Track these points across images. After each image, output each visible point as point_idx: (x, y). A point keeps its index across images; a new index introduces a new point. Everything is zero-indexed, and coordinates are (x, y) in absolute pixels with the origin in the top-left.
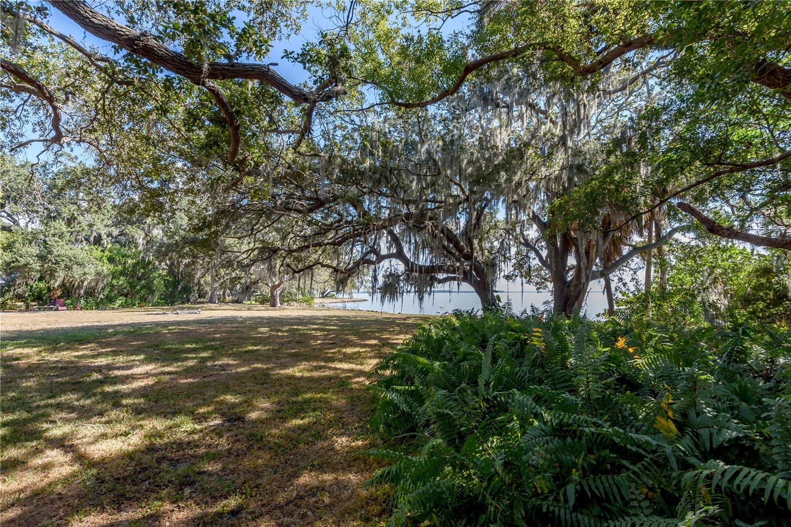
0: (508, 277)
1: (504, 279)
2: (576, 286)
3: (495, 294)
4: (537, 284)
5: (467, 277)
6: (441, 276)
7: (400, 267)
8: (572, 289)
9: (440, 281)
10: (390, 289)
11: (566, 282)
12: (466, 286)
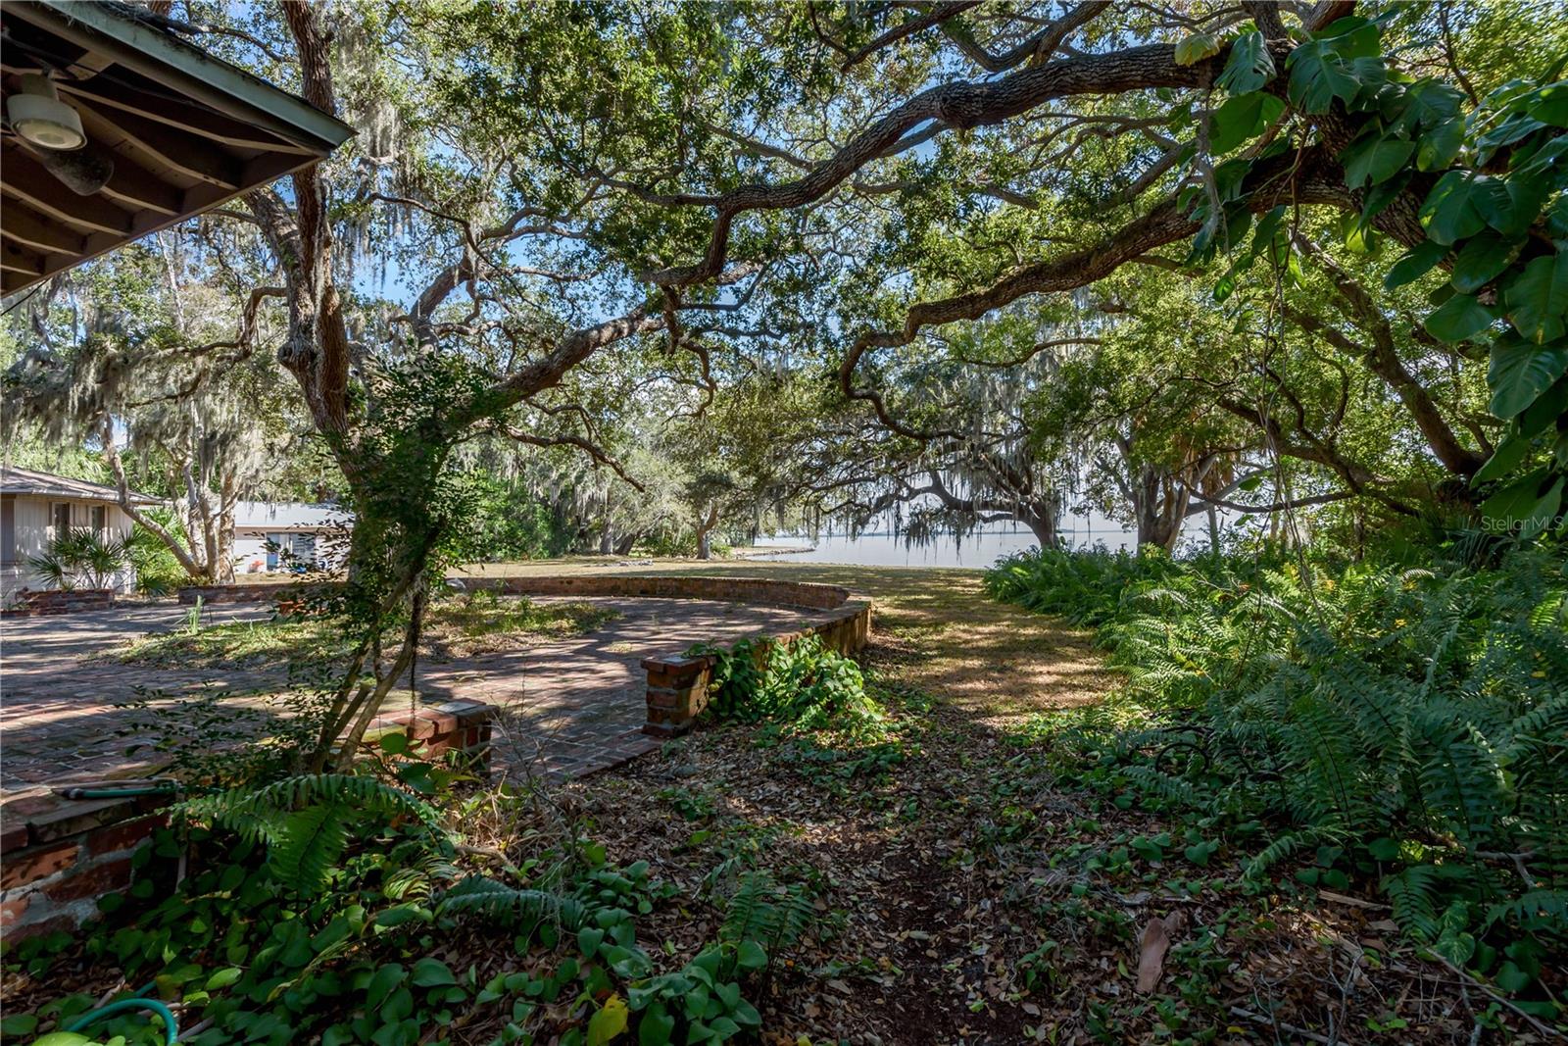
0: (1077, 511)
1: (1072, 515)
2: (1166, 523)
3: (1059, 535)
4: (1123, 519)
5: (1022, 514)
6: (986, 513)
7: (935, 502)
8: (1160, 527)
9: (986, 520)
10: (918, 531)
11: (1154, 518)
12: (1022, 526)
